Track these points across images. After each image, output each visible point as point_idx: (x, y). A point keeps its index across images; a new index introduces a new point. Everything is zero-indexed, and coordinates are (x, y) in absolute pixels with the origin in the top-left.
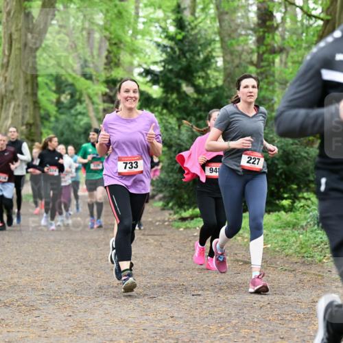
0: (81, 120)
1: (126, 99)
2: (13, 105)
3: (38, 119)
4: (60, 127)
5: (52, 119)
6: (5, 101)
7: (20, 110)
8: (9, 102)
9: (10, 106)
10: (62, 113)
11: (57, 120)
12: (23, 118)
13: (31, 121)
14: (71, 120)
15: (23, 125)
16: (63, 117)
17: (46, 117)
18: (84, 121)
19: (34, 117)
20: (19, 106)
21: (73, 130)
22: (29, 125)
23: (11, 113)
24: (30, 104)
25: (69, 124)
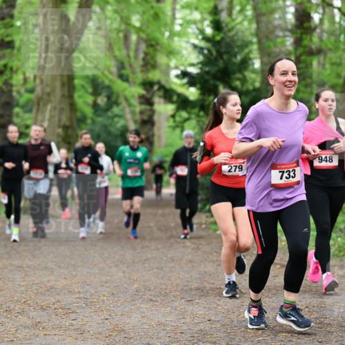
0: (118, 122)
1: (284, 84)
2: (49, 107)
3: (75, 121)
4: (97, 129)
5: (89, 121)
6: (41, 104)
7: (57, 112)
8: (46, 104)
9: (46, 109)
10: (98, 116)
11: (94, 122)
12: (60, 120)
13: (68, 123)
14: (107, 122)
15: (59, 127)
16: (99, 119)
17: (82, 120)
18: (120, 123)
19: (71, 119)
20: (55, 108)
21: (109, 133)
22: (65, 128)
23: (47, 115)
24: (66, 106)
25: (105, 127)
